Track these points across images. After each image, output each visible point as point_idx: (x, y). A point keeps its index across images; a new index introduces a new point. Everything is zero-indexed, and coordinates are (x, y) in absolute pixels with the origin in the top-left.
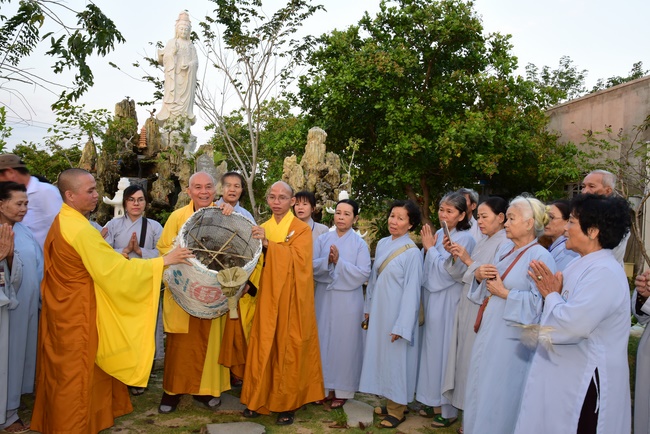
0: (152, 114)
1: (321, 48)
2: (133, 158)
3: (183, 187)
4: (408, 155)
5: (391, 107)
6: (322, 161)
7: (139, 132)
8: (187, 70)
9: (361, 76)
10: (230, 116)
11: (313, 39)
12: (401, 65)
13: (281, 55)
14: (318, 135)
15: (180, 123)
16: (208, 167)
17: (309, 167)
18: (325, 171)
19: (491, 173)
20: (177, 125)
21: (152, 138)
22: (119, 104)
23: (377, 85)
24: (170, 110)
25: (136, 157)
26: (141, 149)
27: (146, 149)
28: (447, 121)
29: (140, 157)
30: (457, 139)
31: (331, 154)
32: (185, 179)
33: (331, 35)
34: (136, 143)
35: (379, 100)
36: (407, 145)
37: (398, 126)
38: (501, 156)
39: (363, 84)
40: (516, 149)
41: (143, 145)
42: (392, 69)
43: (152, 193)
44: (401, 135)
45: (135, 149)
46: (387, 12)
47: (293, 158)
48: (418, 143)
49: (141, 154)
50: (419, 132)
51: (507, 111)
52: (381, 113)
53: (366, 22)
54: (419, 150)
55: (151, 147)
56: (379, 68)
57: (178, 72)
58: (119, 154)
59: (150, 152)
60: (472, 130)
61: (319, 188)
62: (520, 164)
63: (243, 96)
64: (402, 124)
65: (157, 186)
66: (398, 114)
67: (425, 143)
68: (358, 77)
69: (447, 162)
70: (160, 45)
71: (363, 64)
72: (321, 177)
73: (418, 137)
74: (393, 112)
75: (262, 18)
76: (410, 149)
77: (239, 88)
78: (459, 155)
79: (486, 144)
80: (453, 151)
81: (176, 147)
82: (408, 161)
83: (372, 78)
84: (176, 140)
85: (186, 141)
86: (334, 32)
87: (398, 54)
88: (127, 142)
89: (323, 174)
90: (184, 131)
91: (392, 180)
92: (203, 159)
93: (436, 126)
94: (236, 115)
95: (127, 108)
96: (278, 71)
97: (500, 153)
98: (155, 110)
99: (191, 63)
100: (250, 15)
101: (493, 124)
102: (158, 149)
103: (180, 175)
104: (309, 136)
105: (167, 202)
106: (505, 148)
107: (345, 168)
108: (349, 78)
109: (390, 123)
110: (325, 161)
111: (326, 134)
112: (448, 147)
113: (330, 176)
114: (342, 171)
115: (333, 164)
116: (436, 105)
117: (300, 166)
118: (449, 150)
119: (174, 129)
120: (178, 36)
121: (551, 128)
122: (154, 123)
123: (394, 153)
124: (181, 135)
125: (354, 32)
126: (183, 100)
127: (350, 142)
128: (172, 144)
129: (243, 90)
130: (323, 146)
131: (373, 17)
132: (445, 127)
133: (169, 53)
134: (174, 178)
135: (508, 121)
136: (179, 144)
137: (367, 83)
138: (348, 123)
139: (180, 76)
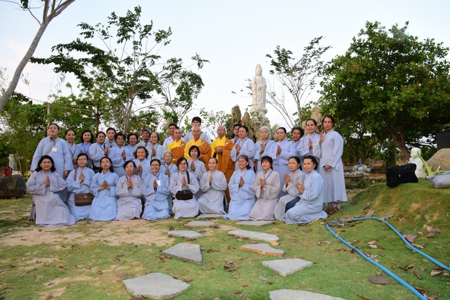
0: (246, 110)
5: (362, 90)
7: (241, 119)
8: (260, 89)
10: (305, 107)
12: (364, 68)
14: (316, 109)
19: (421, 117)
20: (256, 114)
21: (247, 120)
22: (233, 108)
24: (255, 107)
35: (356, 87)
36: (372, 108)
40: (439, 102)
42: (359, 70)
46: (357, 41)
48: (380, 106)
52: (358, 93)
54: (381, 110)
56: (353, 71)
62: (443, 110)
64: (369, 98)
66: (367, 93)
69: (394, 114)
70: (249, 80)
73: (381, 103)
74: (364, 93)
76: (375, 110)
78: (401, 110)
80: (397, 108)
81: (256, 123)
84: (256, 120)
85: (260, 120)
87: (364, 62)
94: (308, 106)
95: (237, 109)
97: (428, 105)
99: (262, 86)
106: (431, 103)
111: (320, 108)
118: (394, 108)
120: (257, 75)
122: (247, 114)
123: (367, 113)
124: (258, 118)
125: (348, 55)
126: (260, 102)
128: (254, 122)
130: (320, 114)
133: (252, 83)
134: (254, 137)
136: (258, 122)
139: (258, 92)
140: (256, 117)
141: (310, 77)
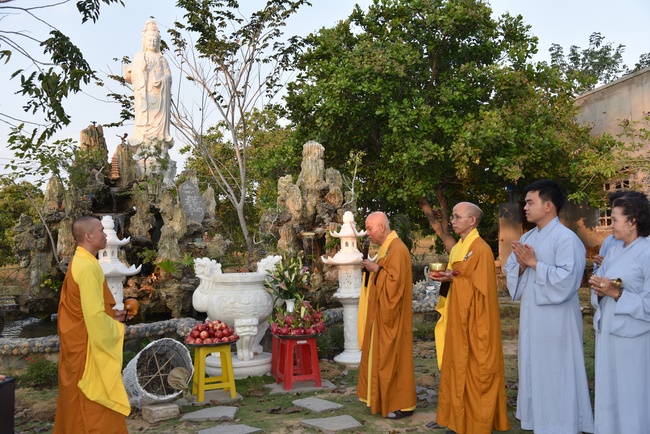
0: (123, 139)
1: (309, 50)
2: (105, 191)
3: (165, 220)
4: (418, 164)
6: (321, 179)
7: (110, 161)
8: (158, 87)
11: (299, 40)
12: (401, 63)
13: (265, 61)
14: (314, 149)
16: (192, 195)
17: (308, 186)
18: (326, 190)
19: (516, 178)
20: (153, 150)
21: (125, 165)
22: (85, 131)
23: (376, 88)
24: (143, 133)
25: (109, 189)
26: (114, 180)
27: (119, 180)
28: (460, 122)
29: (114, 190)
30: (473, 143)
31: (330, 171)
32: (167, 210)
33: (319, 35)
34: (108, 174)
35: (380, 104)
37: (405, 132)
38: (525, 157)
39: (360, 88)
40: (542, 147)
41: (115, 176)
42: (392, 68)
43: (131, 229)
44: (409, 142)
45: (107, 181)
47: (288, 178)
48: (428, 150)
49: (114, 186)
50: (428, 137)
51: (528, 105)
52: (385, 119)
53: (357, 16)
54: (431, 158)
55: (125, 177)
56: (377, 69)
57: (150, 89)
58: (90, 188)
59: (125, 183)
60: (489, 133)
61: (319, 210)
62: (547, 165)
63: (225, 110)
64: (408, 129)
65: (136, 221)
66: (402, 118)
67: (436, 150)
68: (355, 81)
69: (465, 170)
70: (126, 60)
71: (358, 65)
72: (322, 197)
73: (428, 143)
74: (398, 117)
75: (240, 21)
76: (420, 157)
77: (219, 102)
78: (477, 161)
79: (507, 146)
80: (470, 158)
82: (419, 171)
83: (370, 81)
84: (154, 168)
85: (164, 167)
86: (322, 31)
87: (397, 50)
88: (98, 173)
89: (324, 192)
91: (402, 194)
92: (186, 186)
93: (447, 128)
95: (95, 134)
97: (524, 154)
98: (126, 135)
99: (164, 78)
100: (226, 18)
101: (513, 121)
102: (133, 180)
103: (161, 207)
104: (305, 151)
105: (148, 238)
106: (530, 148)
107: (347, 185)
108: (344, 82)
109: (395, 129)
110: (325, 180)
111: (323, 148)
112: (463, 154)
113: (331, 195)
114: (344, 189)
115: (334, 180)
116: (445, 105)
117: (296, 187)
118: (465, 157)
119: (150, 155)
120: (145, 49)
121: (582, 119)
122: (127, 149)
124: (159, 160)
125: (344, 28)
126: (158, 121)
127: (352, 155)
128: (149, 171)
129: (224, 104)
130: (321, 162)
131: (366, 11)
132: (458, 128)
133: (137, 68)
134: (155, 211)
135: (531, 116)
136: (157, 172)
137: (365, 86)
138: (347, 133)
139: (152, 94)
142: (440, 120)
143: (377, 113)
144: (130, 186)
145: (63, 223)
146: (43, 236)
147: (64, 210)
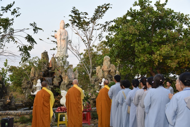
0: (53, 55)
2: (47, 71)
3: (63, 79)
4: (144, 62)
5: (136, 45)
6: (109, 67)
7: (49, 62)
8: (64, 40)
9: (124, 35)
12: (138, 30)
13: (98, 29)
14: (107, 58)
15: (62, 58)
16: (71, 72)
17: (105, 70)
18: (110, 71)
19: (174, 67)
20: (61, 59)
21: (54, 63)
22: (43, 53)
23: (130, 38)
24: (59, 53)
25: (48, 70)
26: (50, 68)
27: (52, 67)
29: (50, 70)
30: (160, 55)
31: (112, 65)
32: (64, 77)
34: (49, 66)
35: (132, 43)
36: (142, 58)
38: (179, 60)
39: (125, 38)
40: (185, 57)
41: (50, 66)
42: (135, 32)
43: (54, 82)
44: (141, 55)
45: (48, 68)
47: (99, 67)
49: (50, 69)
50: (148, 53)
52: (134, 47)
53: (128, 14)
54: (148, 60)
55: (53, 66)
56: (130, 32)
57: (61, 40)
58: (43, 70)
59: (53, 68)
61: (107, 77)
63: (86, 45)
64: (141, 51)
65: (55, 79)
66: (139, 47)
67: (150, 57)
68: (124, 36)
69: (157, 64)
70: (56, 31)
71: (125, 31)
72: (109, 73)
73: (148, 55)
74: (138, 47)
75: (89, 19)
76: (144, 60)
78: (161, 61)
79: (172, 56)
80: (159, 60)
81: (61, 66)
83: (129, 36)
84: (61, 64)
85: (64, 64)
88: (45, 65)
90: (64, 60)
92: (69, 70)
93: (154, 50)
95: (45, 54)
96: (98, 35)
98: (54, 54)
99: (66, 37)
100: (85, 18)
102: (55, 67)
103: (62, 76)
104: (104, 59)
105: (58, 85)
107: (116, 70)
109: (136, 51)
110: (110, 68)
111: (110, 58)
113: (112, 72)
115: (113, 68)
117: (101, 70)
118: (157, 60)
119: (61, 60)
120: (61, 28)
122: (54, 58)
123: (138, 61)
124: (63, 62)
125: (125, 17)
126: (64, 50)
127: (117, 60)
128: (60, 65)
129: (86, 43)
130: (109, 62)
133: (58, 34)
134: (60, 76)
136: (62, 65)
137: (127, 38)
138: (126, 51)
139: (62, 42)
140: (61, 61)
141: (99, 32)
142: (153, 47)
143: (131, 45)
144: (55, 69)
145: (35, 80)
146: (29, 84)
147: (35, 77)
